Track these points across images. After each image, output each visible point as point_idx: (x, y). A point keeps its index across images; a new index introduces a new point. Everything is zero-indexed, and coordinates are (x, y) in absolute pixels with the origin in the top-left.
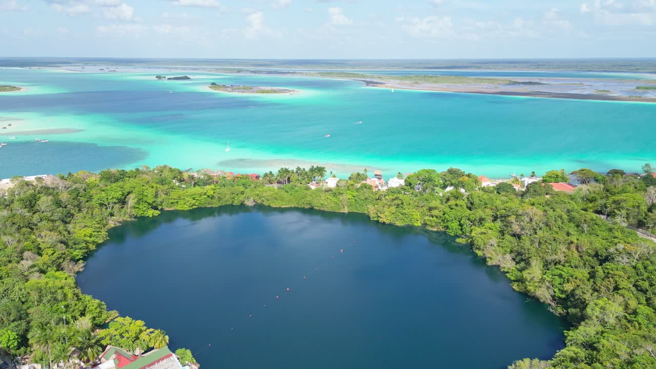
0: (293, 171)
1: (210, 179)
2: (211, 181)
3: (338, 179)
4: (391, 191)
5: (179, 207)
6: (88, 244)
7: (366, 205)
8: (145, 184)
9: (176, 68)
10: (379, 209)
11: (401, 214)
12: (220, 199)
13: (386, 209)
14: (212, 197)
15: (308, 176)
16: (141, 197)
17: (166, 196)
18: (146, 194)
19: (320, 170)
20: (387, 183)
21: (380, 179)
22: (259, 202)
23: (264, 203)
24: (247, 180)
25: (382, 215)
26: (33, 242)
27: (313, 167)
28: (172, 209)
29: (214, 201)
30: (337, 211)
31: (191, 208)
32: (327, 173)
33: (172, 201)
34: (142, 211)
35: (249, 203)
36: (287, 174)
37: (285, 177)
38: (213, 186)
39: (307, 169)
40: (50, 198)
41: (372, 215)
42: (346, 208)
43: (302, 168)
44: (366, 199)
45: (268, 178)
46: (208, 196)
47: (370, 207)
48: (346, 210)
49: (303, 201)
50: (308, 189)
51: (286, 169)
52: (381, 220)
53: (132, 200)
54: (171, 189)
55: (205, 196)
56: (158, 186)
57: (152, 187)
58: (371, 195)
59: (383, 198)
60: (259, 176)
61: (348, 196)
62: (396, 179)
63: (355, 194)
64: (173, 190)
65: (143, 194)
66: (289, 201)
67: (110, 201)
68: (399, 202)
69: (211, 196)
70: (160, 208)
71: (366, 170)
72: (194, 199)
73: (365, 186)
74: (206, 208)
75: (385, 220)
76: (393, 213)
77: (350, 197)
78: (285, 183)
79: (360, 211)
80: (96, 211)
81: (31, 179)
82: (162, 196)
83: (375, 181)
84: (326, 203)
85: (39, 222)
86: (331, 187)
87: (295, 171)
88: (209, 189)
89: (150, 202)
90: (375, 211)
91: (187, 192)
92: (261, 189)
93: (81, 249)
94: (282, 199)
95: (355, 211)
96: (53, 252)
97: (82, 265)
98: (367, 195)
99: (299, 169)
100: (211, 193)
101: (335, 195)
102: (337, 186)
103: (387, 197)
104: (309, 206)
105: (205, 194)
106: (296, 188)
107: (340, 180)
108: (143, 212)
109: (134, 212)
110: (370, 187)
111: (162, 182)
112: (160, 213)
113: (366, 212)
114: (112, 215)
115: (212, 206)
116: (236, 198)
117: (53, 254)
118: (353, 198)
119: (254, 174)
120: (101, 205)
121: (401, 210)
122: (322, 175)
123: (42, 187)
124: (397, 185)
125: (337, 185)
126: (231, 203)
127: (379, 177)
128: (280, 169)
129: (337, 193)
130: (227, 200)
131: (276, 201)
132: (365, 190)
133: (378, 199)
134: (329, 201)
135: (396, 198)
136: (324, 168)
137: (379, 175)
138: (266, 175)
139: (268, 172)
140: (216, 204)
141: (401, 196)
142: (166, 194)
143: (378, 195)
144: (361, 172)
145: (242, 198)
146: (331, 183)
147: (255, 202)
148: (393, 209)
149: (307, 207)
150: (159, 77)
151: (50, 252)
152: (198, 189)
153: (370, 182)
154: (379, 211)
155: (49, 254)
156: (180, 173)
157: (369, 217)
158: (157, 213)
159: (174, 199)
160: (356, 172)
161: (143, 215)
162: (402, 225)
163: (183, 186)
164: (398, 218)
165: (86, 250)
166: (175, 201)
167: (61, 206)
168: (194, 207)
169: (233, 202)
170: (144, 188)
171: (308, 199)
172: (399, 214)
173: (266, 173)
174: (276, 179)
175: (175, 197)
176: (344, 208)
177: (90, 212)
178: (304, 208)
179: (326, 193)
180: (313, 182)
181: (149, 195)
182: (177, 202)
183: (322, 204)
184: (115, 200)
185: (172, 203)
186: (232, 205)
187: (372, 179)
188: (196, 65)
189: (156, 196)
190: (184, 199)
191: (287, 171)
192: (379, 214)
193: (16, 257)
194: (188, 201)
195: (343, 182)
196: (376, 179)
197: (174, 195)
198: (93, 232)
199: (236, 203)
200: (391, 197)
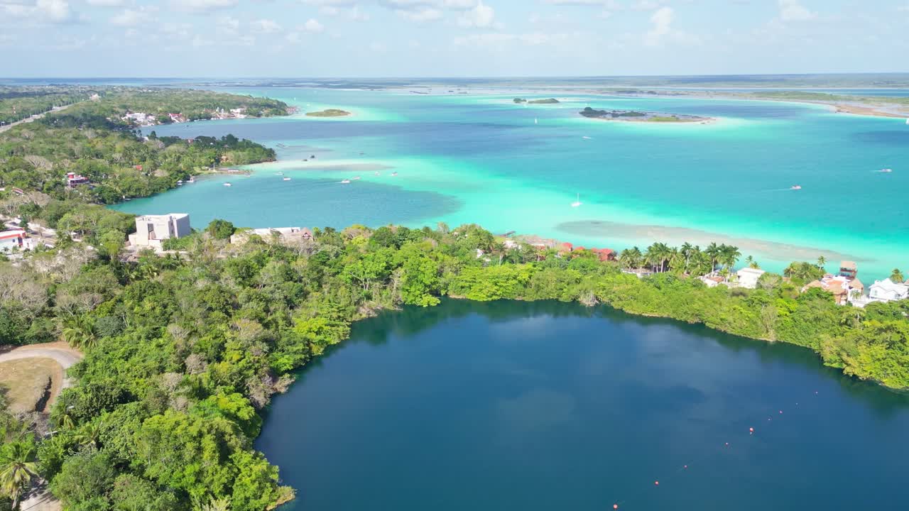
0: (675, 250)
1: (532, 251)
2: (531, 255)
3: (763, 272)
4: (878, 310)
5: (471, 296)
6: (312, 345)
7: (816, 331)
8: (425, 254)
9: (544, 89)
10: (846, 346)
11: (898, 362)
12: (538, 288)
13: (862, 348)
14: (526, 285)
15: (702, 260)
16: (415, 273)
17: (455, 275)
18: (422, 269)
19: (729, 253)
20: (866, 289)
21: (851, 278)
22: (606, 300)
23: (612, 304)
24: (592, 259)
25: (850, 360)
26: (216, 338)
27: (715, 245)
28: (460, 297)
29: (528, 290)
30: (753, 337)
31: (490, 299)
32: (740, 260)
33: (461, 284)
34: (414, 295)
35: (587, 301)
36: (663, 255)
37: (660, 260)
38: (529, 266)
39: (703, 249)
40: (281, 263)
41: (829, 356)
42: (772, 332)
43: (693, 244)
44: (817, 319)
45: (629, 258)
46: (520, 282)
47: (826, 338)
48: (771, 338)
49: (685, 308)
50: (698, 285)
51: (662, 245)
52: (847, 370)
53: (399, 278)
54: (464, 265)
55: (515, 282)
56: (446, 257)
57: (437, 259)
58: (829, 314)
59: (857, 324)
60: (615, 254)
61: (778, 308)
62: (888, 283)
63: (794, 306)
64: (467, 267)
65: (418, 270)
66: (659, 306)
67: (366, 276)
68: (896, 338)
69: (524, 282)
70: (443, 293)
71: (822, 259)
72: (496, 285)
73: (819, 294)
74: (514, 300)
75: (857, 372)
76: (879, 360)
77: (782, 311)
78: (659, 270)
79: (802, 341)
80: (342, 291)
81: (264, 232)
82: (449, 275)
83: (840, 283)
84: (731, 319)
85: (246, 302)
86: (746, 286)
87: (679, 250)
88: (522, 270)
89: (428, 283)
90: (835, 348)
91: (487, 272)
92: (610, 279)
93: (295, 353)
94: (646, 301)
95: (789, 340)
96: (239, 357)
97: (288, 382)
98: (820, 313)
99: (687, 246)
100: (525, 276)
101: (751, 304)
102: (759, 286)
103: (867, 323)
104: (697, 320)
105: (515, 278)
106: (677, 283)
107: (767, 274)
108: (413, 298)
109: (402, 296)
110: (828, 297)
111: (453, 252)
112: (439, 302)
113: (814, 346)
114: (369, 297)
115: (524, 298)
116: (565, 290)
117: (240, 360)
118: (788, 314)
119: (607, 250)
120: (355, 281)
121: (899, 356)
122: (729, 261)
123: (274, 247)
124: (890, 297)
125: (758, 283)
126: (556, 297)
127: (848, 274)
128: (651, 244)
129: (756, 301)
130: (550, 292)
131: (634, 302)
132: (817, 301)
133: (846, 323)
134: (737, 315)
135: (889, 329)
136: (736, 249)
137: (850, 271)
138: (626, 253)
139: (630, 248)
140: (531, 296)
141: (900, 325)
142: (456, 272)
143: (845, 315)
144: (812, 262)
145: (574, 290)
146: (747, 279)
147: (597, 300)
148: (879, 350)
149: (692, 320)
150: (517, 100)
151: (236, 357)
152: (506, 269)
153: (830, 284)
154: (844, 350)
155: (233, 361)
156: (490, 237)
157: (820, 358)
158: (434, 301)
159: (466, 281)
160: (801, 261)
161: (414, 302)
162: (899, 387)
163: (488, 260)
164: (889, 372)
165: (303, 356)
166: (467, 284)
167: (292, 279)
168: (495, 297)
169: (559, 296)
170: (422, 259)
171: (696, 306)
172: (894, 363)
173: (626, 250)
174: (645, 260)
175: (468, 279)
176: (767, 331)
177: (333, 291)
178: (686, 322)
179: (734, 298)
180: (713, 272)
181: (427, 272)
182: (470, 287)
183: (722, 319)
184: (373, 276)
185: (462, 287)
186: (557, 300)
187: (835, 278)
188: (573, 85)
189: (440, 273)
190: (480, 282)
191: (662, 249)
192: (845, 357)
193: (174, 362)
194: (486, 287)
195: (772, 279)
196: (843, 279)
197: (467, 275)
198: (326, 325)
199: (565, 298)
200: (879, 325)
